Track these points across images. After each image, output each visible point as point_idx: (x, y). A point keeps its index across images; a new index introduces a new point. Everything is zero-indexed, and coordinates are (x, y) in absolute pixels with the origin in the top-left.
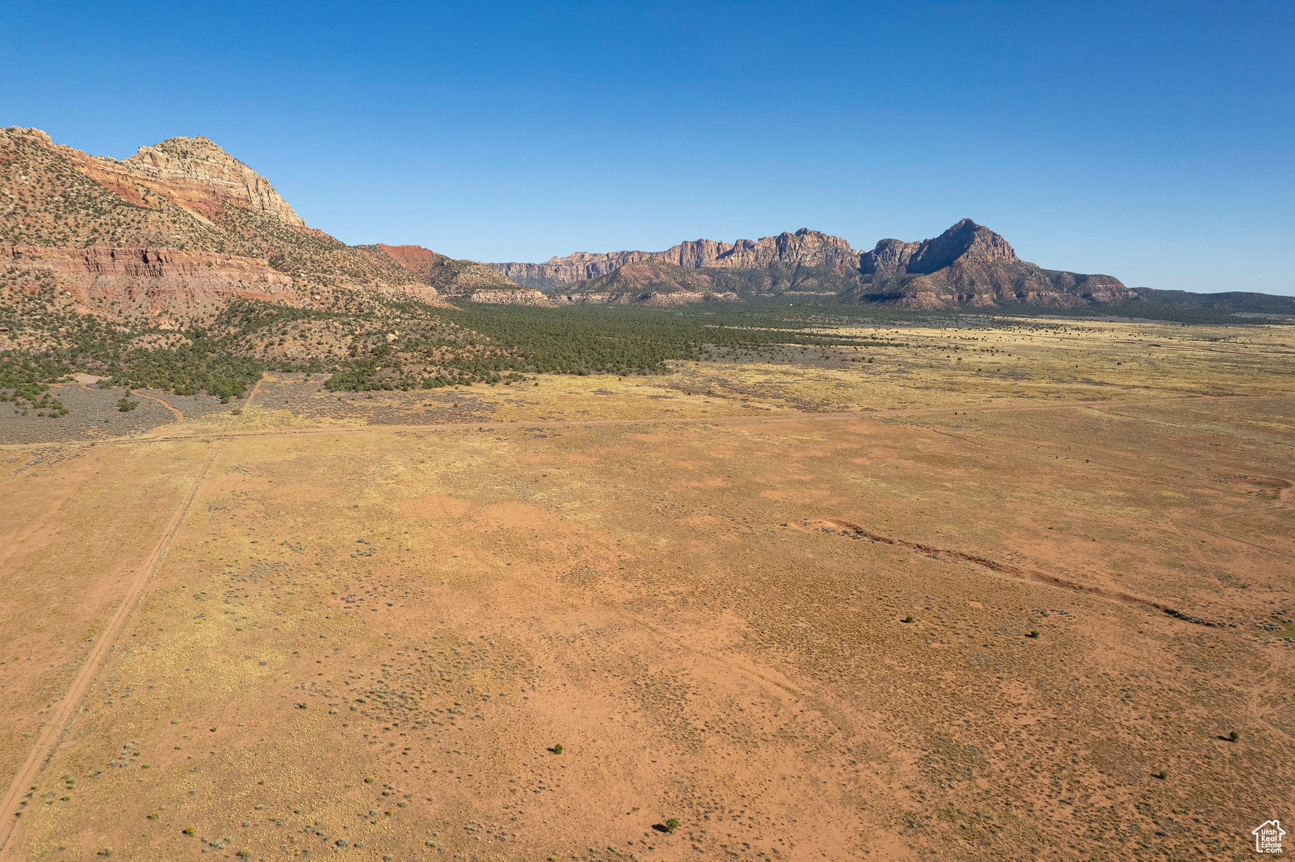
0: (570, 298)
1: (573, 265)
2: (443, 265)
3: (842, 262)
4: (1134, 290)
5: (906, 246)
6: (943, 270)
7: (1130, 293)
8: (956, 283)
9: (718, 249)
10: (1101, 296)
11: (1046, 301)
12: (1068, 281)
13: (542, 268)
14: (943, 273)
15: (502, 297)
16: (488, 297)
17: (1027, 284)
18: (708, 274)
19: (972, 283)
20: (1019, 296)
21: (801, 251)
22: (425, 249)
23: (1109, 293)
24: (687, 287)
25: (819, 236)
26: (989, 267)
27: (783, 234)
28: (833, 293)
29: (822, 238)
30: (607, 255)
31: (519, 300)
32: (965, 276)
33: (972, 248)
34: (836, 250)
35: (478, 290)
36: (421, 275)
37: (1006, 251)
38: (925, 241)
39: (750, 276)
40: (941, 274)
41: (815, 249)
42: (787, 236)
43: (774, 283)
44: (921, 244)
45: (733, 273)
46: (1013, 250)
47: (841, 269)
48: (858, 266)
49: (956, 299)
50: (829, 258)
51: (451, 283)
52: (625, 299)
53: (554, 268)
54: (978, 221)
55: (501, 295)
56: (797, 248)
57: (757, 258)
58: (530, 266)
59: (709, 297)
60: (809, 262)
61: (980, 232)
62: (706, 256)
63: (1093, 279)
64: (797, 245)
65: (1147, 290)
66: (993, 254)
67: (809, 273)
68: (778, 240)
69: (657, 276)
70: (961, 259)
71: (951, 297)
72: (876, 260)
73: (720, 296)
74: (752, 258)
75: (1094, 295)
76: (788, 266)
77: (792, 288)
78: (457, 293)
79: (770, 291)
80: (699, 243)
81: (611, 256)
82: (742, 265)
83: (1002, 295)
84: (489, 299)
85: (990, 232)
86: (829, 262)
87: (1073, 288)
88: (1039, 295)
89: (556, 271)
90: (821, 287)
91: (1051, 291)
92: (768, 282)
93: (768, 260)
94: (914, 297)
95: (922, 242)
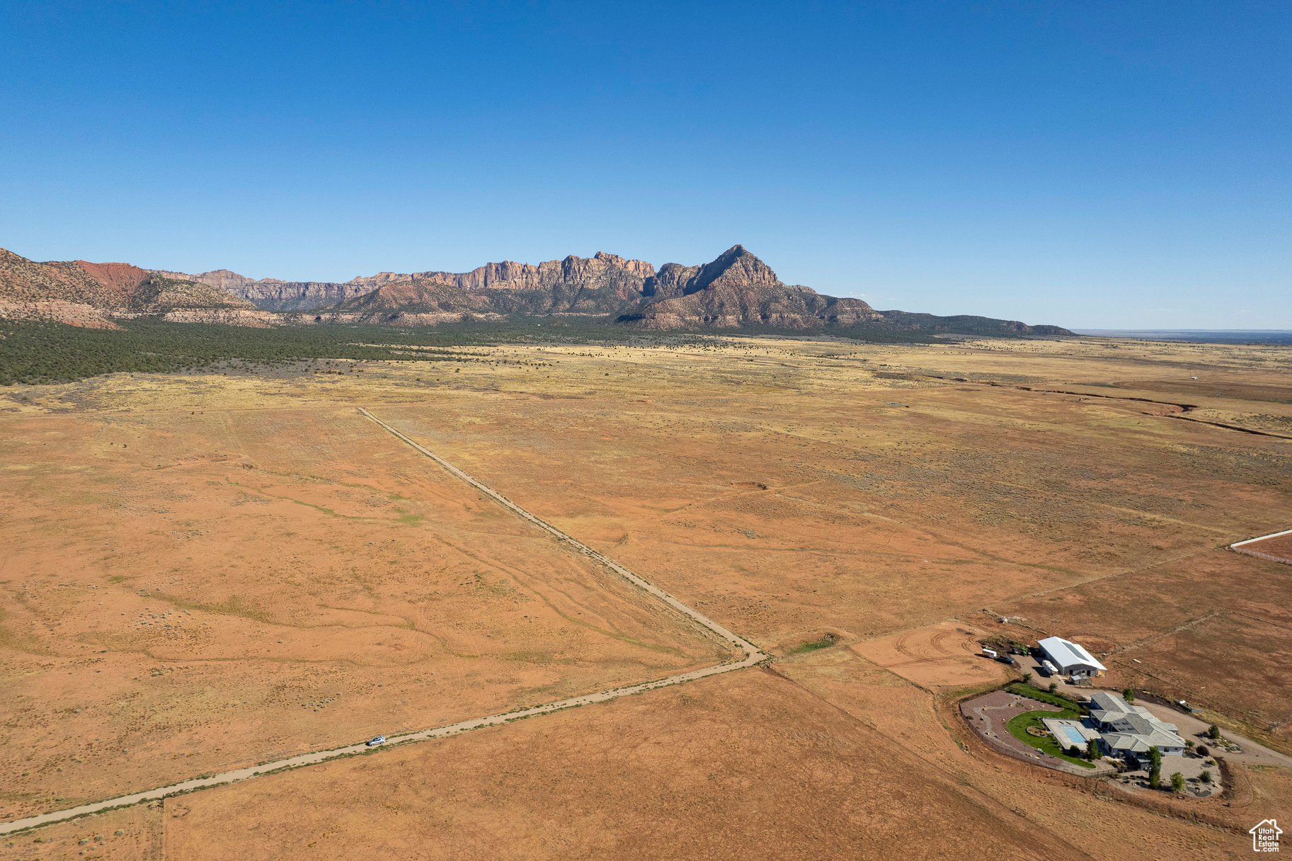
0: (318, 318)
1: (375, 285)
2: (150, 283)
3: (625, 284)
4: (881, 313)
5: (685, 270)
6: (698, 293)
7: (874, 316)
8: (707, 305)
9: (523, 271)
10: (846, 318)
11: (787, 322)
12: (820, 303)
13: (341, 288)
14: (697, 296)
15: (204, 316)
16: (186, 316)
17: (772, 306)
18: (488, 296)
19: (722, 305)
20: (763, 317)
21: (585, 274)
22: (135, 267)
23: (854, 315)
24: (446, 307)
25: (609, 260)
26: (741, 290)
27: (568, 257)
28: (608, 314)
29: (610, 261)
30: (412, 276)
31: (221, 319)
32: (716, 299)
33: (727, 272)
34: (621, 274)
35: (174, 309)
36: (123, 293)
37: (767, 276)
38: (703, 265)
39: (532, 297)
40: (695, 298)
41: (600, 271)
42: (572, 259)
43: (555, 304)
44: (699, 269)
45: (516, 294)
46: (774, 275)
47: (624, 291)
48: (641, 289)
49: (702, 321)
50: (613, 281)
51: (150, 302)
52: (374, 319)
53: (354, 288)
54: (746, 247)
55: (202, 314)
56: (581, 271)
57: (541, 280)
58: (329, 286)
59: (467, 317)
60: (592, 284)
61: (743, 258)
62: (511, 278)
63: (842, 302)
64: (582, 268)
65: (899, 312)
66: (752, 279)
67: (589, 294)
68: (563, 263)
69: (421, 296)
70: (716, 282)
71: (697, 318)
72: (656, 283)
73: (481, 316)
74: (536, 280)
75: (839, 317)
76: (572, 288)
77: (568, 310)
78: (154, 312)
79: (547, 312)
80: (504, 265)
81: (415, 276)
82: (527, 287)
83: (747, 317)
84: (186, 319)
85: (752, 257)
86: (613, 284)
87: (823, 311)
88: (781, 317)
89: (356, 291)
90: (598, 309)
91: (794, 313)
92: (548, 303)
93: (553, 282)
94: (653, 318)
95: (701, 266)
